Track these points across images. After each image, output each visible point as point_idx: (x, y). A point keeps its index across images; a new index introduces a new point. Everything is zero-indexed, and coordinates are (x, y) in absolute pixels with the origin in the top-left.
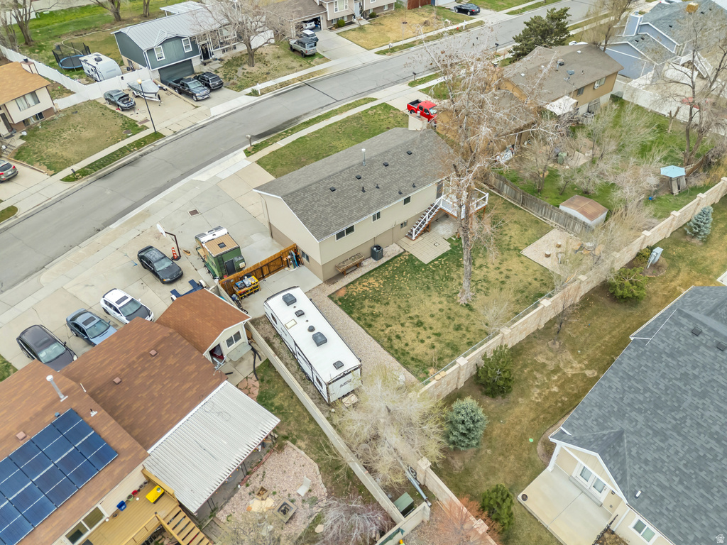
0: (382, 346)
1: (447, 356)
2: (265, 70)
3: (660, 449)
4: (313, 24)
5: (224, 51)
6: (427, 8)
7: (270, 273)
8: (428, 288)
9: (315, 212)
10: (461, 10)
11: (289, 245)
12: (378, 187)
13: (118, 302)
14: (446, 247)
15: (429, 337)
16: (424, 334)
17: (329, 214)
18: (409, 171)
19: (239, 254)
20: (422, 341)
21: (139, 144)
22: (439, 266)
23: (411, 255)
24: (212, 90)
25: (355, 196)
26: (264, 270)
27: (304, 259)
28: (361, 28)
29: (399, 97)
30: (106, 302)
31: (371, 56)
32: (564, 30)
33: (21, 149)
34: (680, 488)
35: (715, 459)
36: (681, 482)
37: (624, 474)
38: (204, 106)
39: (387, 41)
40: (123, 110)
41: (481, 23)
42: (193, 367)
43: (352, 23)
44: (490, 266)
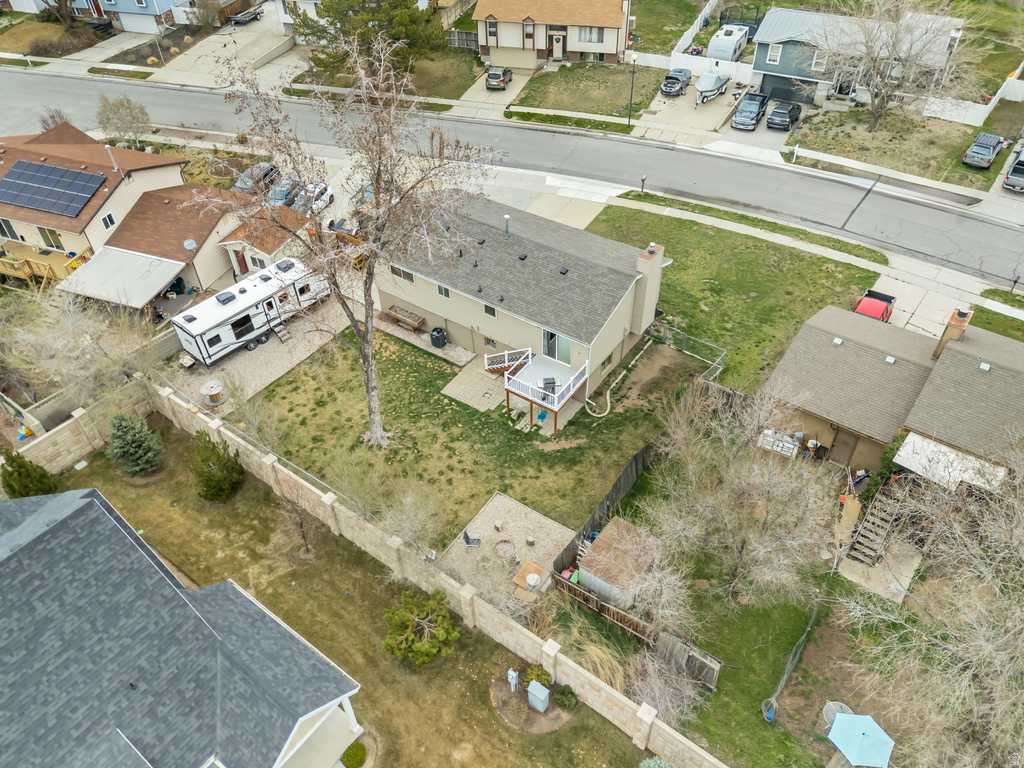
0: (280, 378)
8: (390, 401)
12: (475, 266)
15: (298, 416)
16: (303, 410)
18: (527, 285)
20: (291, 411)
22: (439, 405)
23: (454, 374)
44: (455, 459)
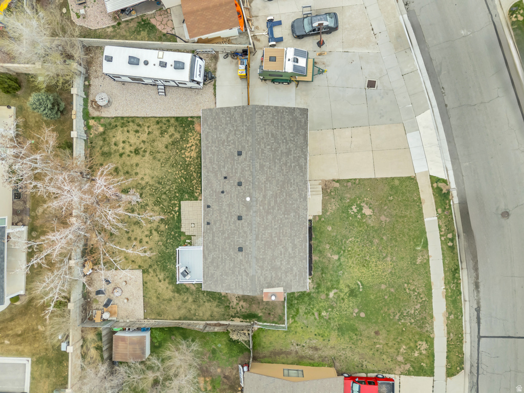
0: (138, 117)
1: (104, 146)
8: (159, 183)
9: (227, 124)
12: (223, 192)
14: (185, 229)
15: (123, 148)
17: (220, 134)
20: (124, 142)
22: (172, 207)
23: (196, 199)
25: (224, 167)
44: (147, 239)
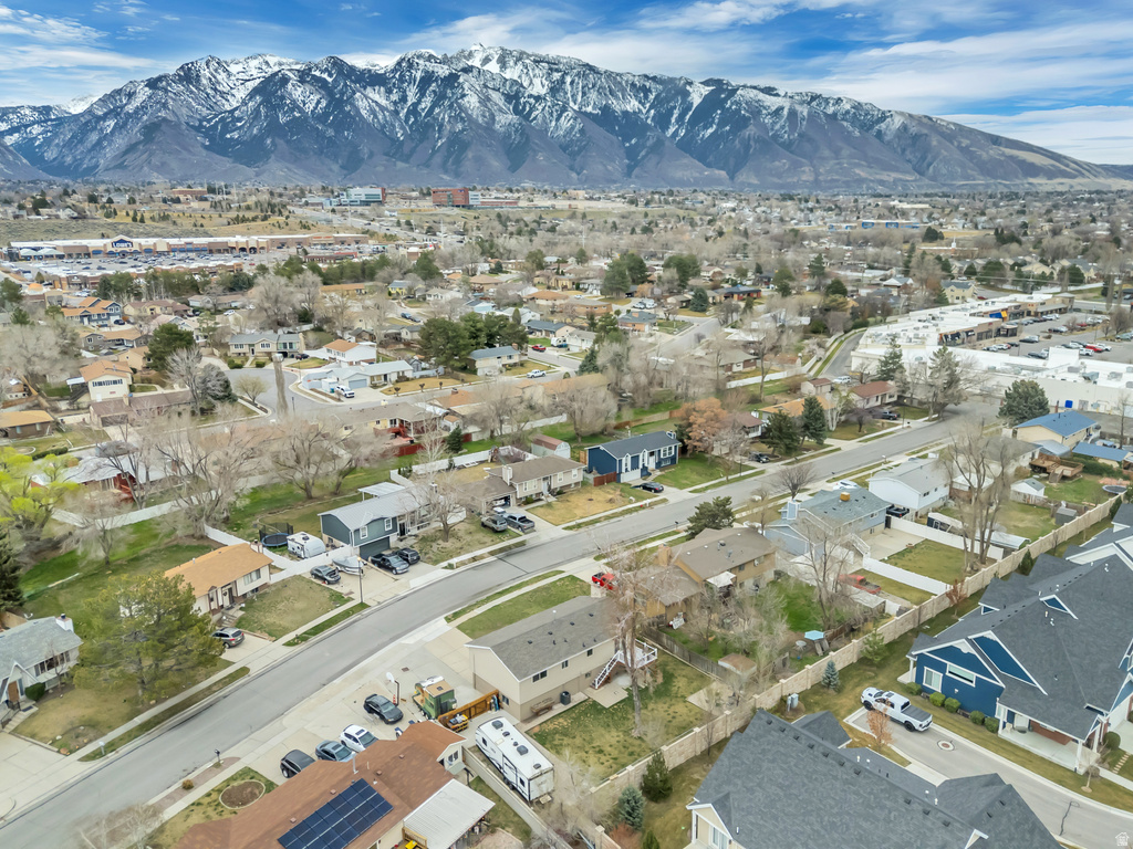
2: (459, 545)
3: (750, 800)
4: (503, 502)
5: (418, 528)
6: (613, 485)
7: (476, 714)
8: (608, 726)
9: (517, 659)
10: (645, 487)
11: (491, 691)
12: (566, 641)
13: (357, 734)
14: (625, 695)
16: (603, 759)
17: (527, 660)
18: (591, 629)
19: (453, 697)
21: (347, 614)
22: (618, 709)
23: (594, 701)
24: (410, 564)
25: (548, 648)
26: (473, 711)
27: (504, 703)
28: (549, 505)
29: (585, 569)
30: (347, 735)
31: (559, 532)
32: (729, 514)
33: (241, 619)
34: (762, 822)
35: (780, 800)
36: (762, 818)
37: (730, 820)
38: (404, 578)
39: (574, 517)
40: (329, 583)
41: (665, 500)
42: (429, 768)
43: (540, 500)
